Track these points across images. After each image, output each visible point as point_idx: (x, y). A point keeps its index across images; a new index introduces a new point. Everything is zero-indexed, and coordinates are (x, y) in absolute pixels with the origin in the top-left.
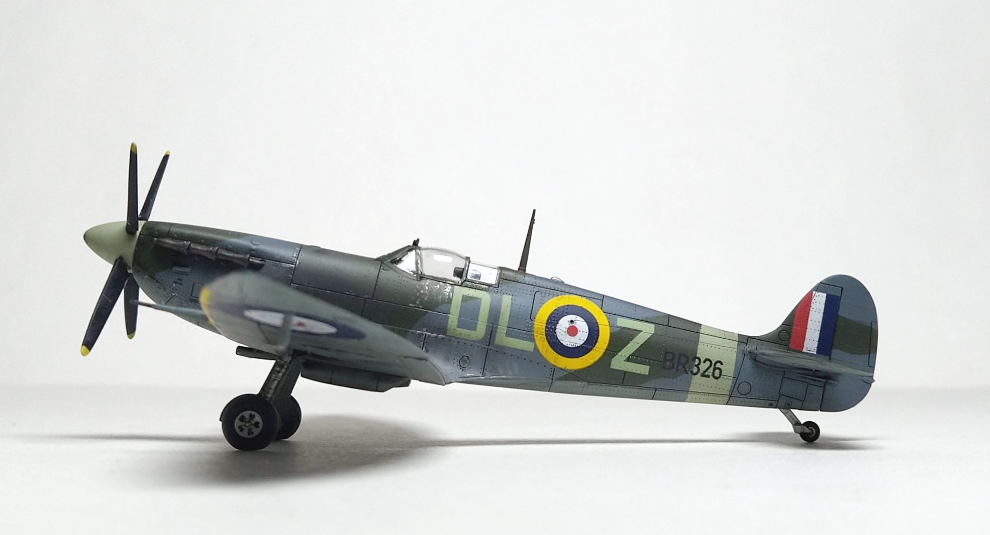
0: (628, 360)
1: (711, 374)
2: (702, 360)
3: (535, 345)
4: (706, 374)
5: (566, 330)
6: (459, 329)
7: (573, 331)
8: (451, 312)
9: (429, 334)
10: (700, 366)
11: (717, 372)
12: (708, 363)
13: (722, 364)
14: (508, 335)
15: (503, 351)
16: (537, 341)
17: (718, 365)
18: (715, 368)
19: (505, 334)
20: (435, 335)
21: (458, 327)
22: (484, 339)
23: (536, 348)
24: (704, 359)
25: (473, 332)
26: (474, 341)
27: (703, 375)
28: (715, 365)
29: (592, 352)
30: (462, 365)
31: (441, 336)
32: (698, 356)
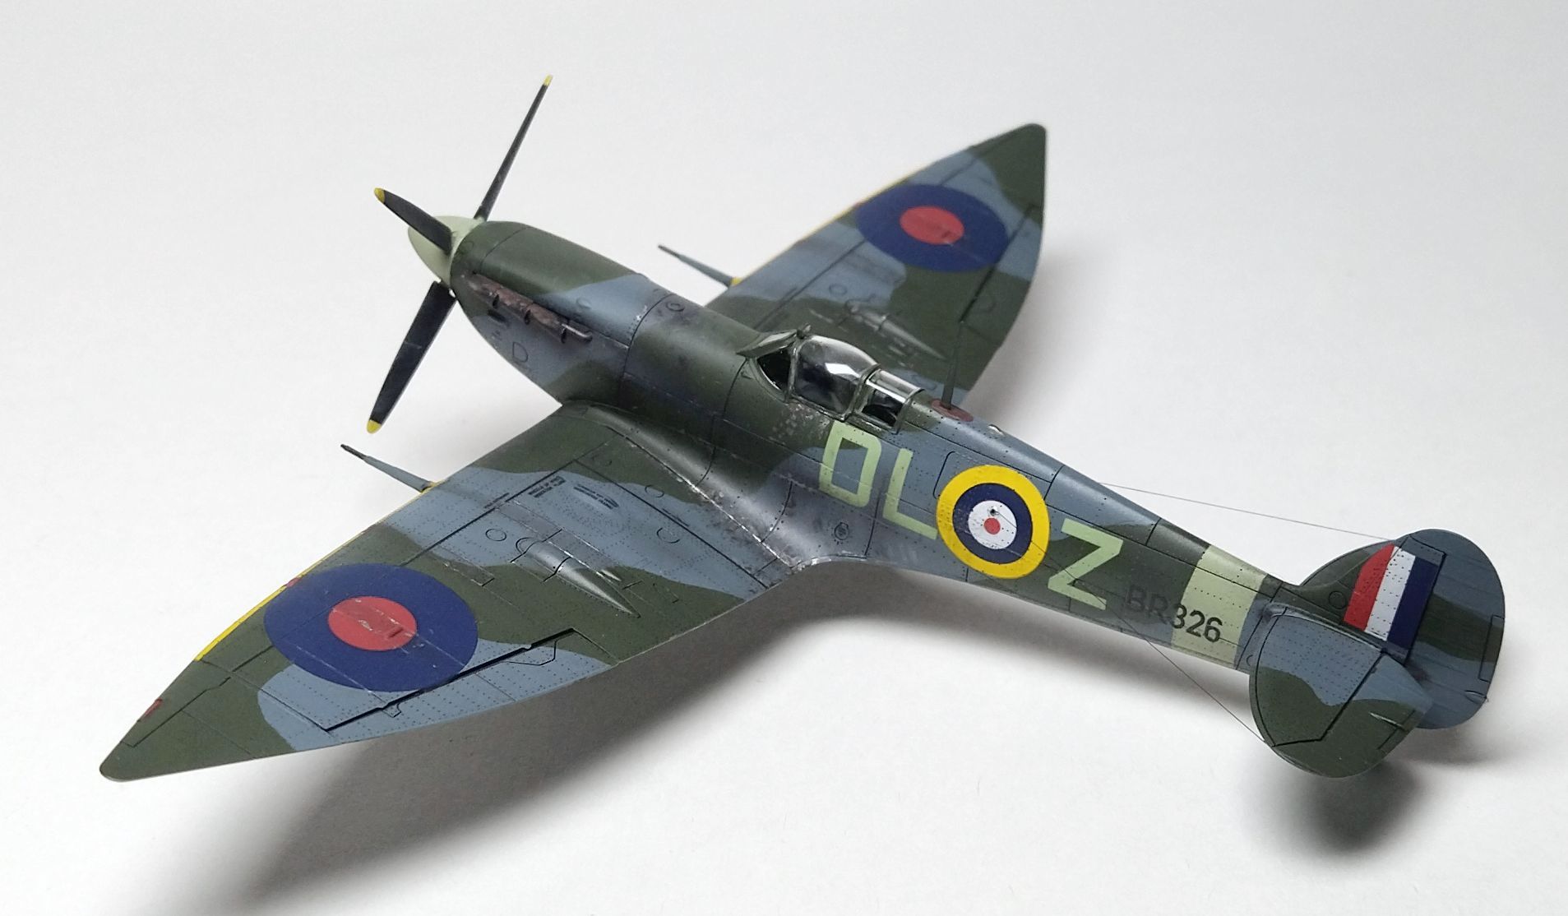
0: (1073, 584)
1: (1202, 633)
2: (1189, 611)
3: (939, 533)
4: (1195, 631)
5: (983, 523)
6: (835, 487)
7: (992, 526)
8: (824, 460)
9: (796, 482)
10: (1184, 618)
11: (1212, 634)
12: (1198, 618)
13: (1220, 623)
14: (900, 509)
15: (893, 529)
16: (940, 528)
17: (1214, 624)
18: (1209, 627)
19: (896, 509)
20: (803, 486)
21: (833, 483)
22: (868, 507)
23: (939, 536)
24: (1192, 611)
25: (852, 494)
26: (856, 508)
27: (1190, 631)
28: (1209, 622)
29: (1019, 561)
30: (838, 535)
31: (810, 489)
32: (1183, 603)
